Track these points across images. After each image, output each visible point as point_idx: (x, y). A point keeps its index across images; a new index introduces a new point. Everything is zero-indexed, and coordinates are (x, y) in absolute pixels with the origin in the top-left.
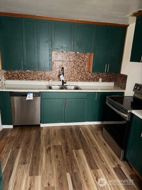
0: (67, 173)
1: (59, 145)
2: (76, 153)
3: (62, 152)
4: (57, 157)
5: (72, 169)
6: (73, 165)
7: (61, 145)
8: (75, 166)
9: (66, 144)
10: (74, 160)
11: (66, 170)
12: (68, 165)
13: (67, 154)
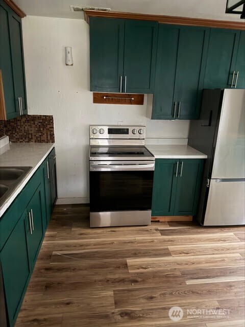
0: (187, 284)
1: (113, 295)
2: (138, 269)
3: (137, 290)
4: (152, 298)
5: (177, 277)
6: (168, 275)
7: (114, 291)
8: (170, 273)
9: (110, 282)
10: (156, 272)
11: (180, 284)
12: (169, 282)
13: (141, 281)
